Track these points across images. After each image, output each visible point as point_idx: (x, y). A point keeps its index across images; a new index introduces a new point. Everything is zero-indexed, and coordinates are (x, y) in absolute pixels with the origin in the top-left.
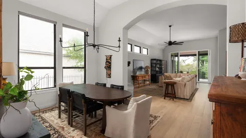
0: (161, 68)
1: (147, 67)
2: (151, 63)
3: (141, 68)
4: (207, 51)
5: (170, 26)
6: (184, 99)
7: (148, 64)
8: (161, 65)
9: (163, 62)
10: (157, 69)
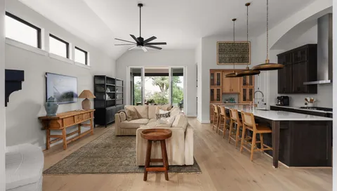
0: (113, 96)
1: (85, 93)
2: (95, 86)
3: (69, 96)
4: (182, 70)
5: (140, 5)
6: (185, 166)
7: (88, 86)
8: (113, 88)
9: (118, 84)
10: (107, 96)
